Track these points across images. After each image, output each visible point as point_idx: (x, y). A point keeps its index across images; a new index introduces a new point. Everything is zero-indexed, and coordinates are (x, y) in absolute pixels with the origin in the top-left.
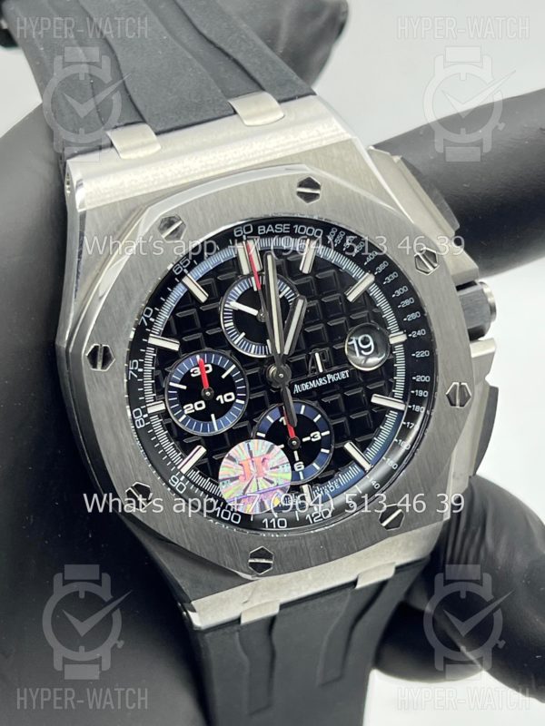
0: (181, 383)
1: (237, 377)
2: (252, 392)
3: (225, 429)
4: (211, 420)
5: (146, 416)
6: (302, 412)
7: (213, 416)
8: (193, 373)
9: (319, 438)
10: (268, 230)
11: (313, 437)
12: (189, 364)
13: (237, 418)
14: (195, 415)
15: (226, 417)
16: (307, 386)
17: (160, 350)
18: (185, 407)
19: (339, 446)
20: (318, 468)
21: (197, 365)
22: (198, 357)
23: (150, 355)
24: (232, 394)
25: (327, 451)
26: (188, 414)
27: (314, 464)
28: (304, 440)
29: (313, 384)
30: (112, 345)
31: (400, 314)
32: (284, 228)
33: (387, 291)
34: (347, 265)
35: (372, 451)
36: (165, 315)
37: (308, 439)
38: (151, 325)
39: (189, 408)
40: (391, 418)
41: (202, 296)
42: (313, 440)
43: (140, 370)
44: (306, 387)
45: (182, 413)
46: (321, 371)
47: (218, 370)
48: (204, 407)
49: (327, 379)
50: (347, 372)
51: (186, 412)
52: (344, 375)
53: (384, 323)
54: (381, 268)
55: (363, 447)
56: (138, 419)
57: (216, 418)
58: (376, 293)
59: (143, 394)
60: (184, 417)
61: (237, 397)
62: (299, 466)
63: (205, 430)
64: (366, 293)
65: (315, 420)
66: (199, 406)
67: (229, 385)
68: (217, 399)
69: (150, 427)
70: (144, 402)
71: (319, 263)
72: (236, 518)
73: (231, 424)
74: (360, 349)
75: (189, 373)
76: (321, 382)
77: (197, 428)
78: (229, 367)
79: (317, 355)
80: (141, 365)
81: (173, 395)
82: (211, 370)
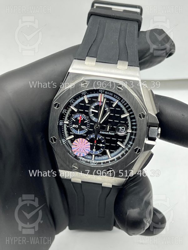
0: (74, 119)
1: (88, 124)
2: (90, 128)
3: (80, 134)
4: (78, 130)
5: (63, 123)
6: (100, 138)
7: (79, 130)
9: (102, 146)
10: (108, 93)
12: (78, 116)
13: (84, 133)
14: (75, 128)
15: (82, 131)
17: (73, 110)
19: (105, 150)
20: (98, 152)
21: (80, 117)
22: (81, 115)
23: (70, 110)
24: (85, 127)
25: (102, 150)
27: (98, 151)
28: (98, 145)
29: (105, 133)
30: (61, 104)
31: (132, 126)
32: (112, 94)
33: (131, 119)
34: (124, 109)
35: (113, 154)
36: (77, 102)
37: (99, 145)
38: (72, 103)
39: (74, 126)
40: (120, 149)
41: (87, 102)
43: (66, 112)
44: (103, 133)
45: (72, 126)
46: (108, 130)
47: (84, 120)
48: (77, 127)
49: (109, 133)
50: (114, 133)
51: (73, 126)
52: (113, 134)
53: (128, 126)
54: (131, 113)
55: (111, 152)
56: (61, 123)
57: (79, 131)
58: (129, 118)
59: (64, 118)
60: (72, 127)
62: (94, 150)
63: (76, 132)
64: (126, 117)
65: (102, 141)
66: (77, 126)
67: (85, 124)
68: (81, 127)
69: (63, 126)
70: (64, 120)
71: (117, 106)
72: (74, 155)
73: (82, 133)
74: (121, 130)
75: (77, 118)
76: (107, 133)
77: (74, 131)
78: (87, 120)
79: (108, 127)
80: (66, 111)
81: (71, 121)
82: (82, 119)
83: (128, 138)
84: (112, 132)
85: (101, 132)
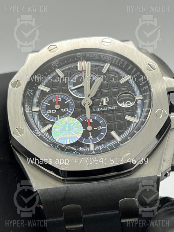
0: (48, 103)
1: (71, 104)
2: (75, 109)
4: (57, 117)
5: (30, 109)
6: (95, 119)
7: (58, 115)
8: (54, 100)
9: (101, 129)
10: (90, 56)
11: (99, 128)
12: (53, 97)
14: (51, 114)
15: (63, 116)
16: (98, 109)
17: (42, 91)
18: (48, 111)
19: (109, 132)
21: (56, 98)
22: (57, 95)
23: (38, 92)
24: (67, 109)
25: (104, 134)
26: (49, 114)
27: (97, 138)
29: (101, 109)
32: (97, 56)
34: (121, 72)
35: (123, 136)
37: (96, 128)
39: (49, 112)
40: (133, 125)
41: (62, 76)
42: (98, 129)
45: (46, 113)
47: (64, 100)
48: (55, 112)
49: (107, 108)
50: (116, 107)
51: (48, 113)
52: (115, 107)
53: (134, 92)
54: (133, 71)
55: (119, 134)
56: (27, 109)
59: (32, 102)
60: (47, 114)
61: (69, 110)
62: (91, 138)
63: (54, 119)
64: (128, 82)
65: (100, 122)
67: (67, 106)
68: (61, 110)
70: (31, 105)
76: (104, 109)
77: (51, 119)
78: (68, 100)
80: (33, 92)
81: (44, 107)
82: (61, 100)
83: (139, 107)
84: (113, 106)
85: (94, 110)
